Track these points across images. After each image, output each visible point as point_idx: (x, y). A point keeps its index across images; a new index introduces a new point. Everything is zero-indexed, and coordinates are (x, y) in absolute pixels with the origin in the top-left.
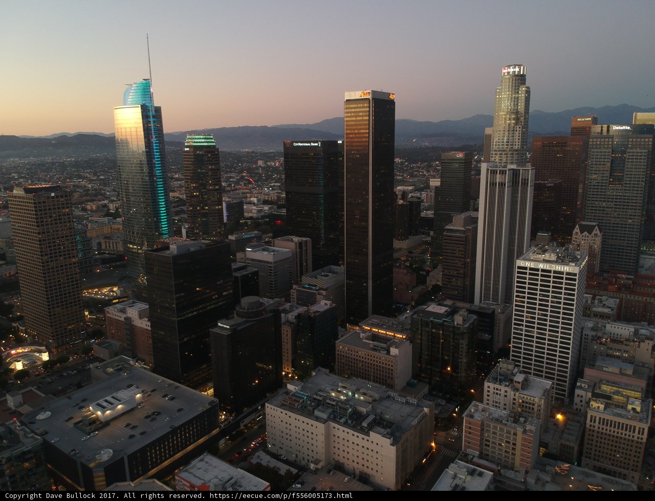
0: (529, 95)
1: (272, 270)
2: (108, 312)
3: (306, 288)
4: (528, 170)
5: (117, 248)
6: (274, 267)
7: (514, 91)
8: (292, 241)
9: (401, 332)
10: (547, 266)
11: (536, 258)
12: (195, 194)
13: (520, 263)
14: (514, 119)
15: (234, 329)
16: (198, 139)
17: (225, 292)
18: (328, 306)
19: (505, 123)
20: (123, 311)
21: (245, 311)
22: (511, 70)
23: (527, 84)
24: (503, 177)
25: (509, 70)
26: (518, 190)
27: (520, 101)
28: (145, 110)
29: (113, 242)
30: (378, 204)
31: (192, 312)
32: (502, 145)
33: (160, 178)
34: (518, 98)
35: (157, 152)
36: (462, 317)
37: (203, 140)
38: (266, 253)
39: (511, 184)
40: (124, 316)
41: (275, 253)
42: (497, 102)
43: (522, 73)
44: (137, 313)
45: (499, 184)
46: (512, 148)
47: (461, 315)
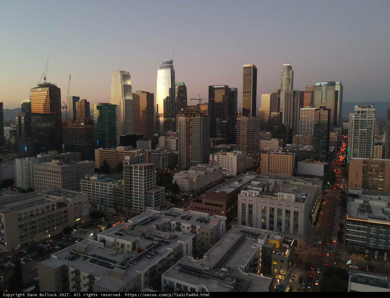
0: (293, 73)
7: (288, 72)
10: (309, 109)
14: (288, 81)
19: (285, 83)
22: (287, 64)
23: (292, 69)
27: (290, 75)
37: (182, 84)
43: (290, 66)
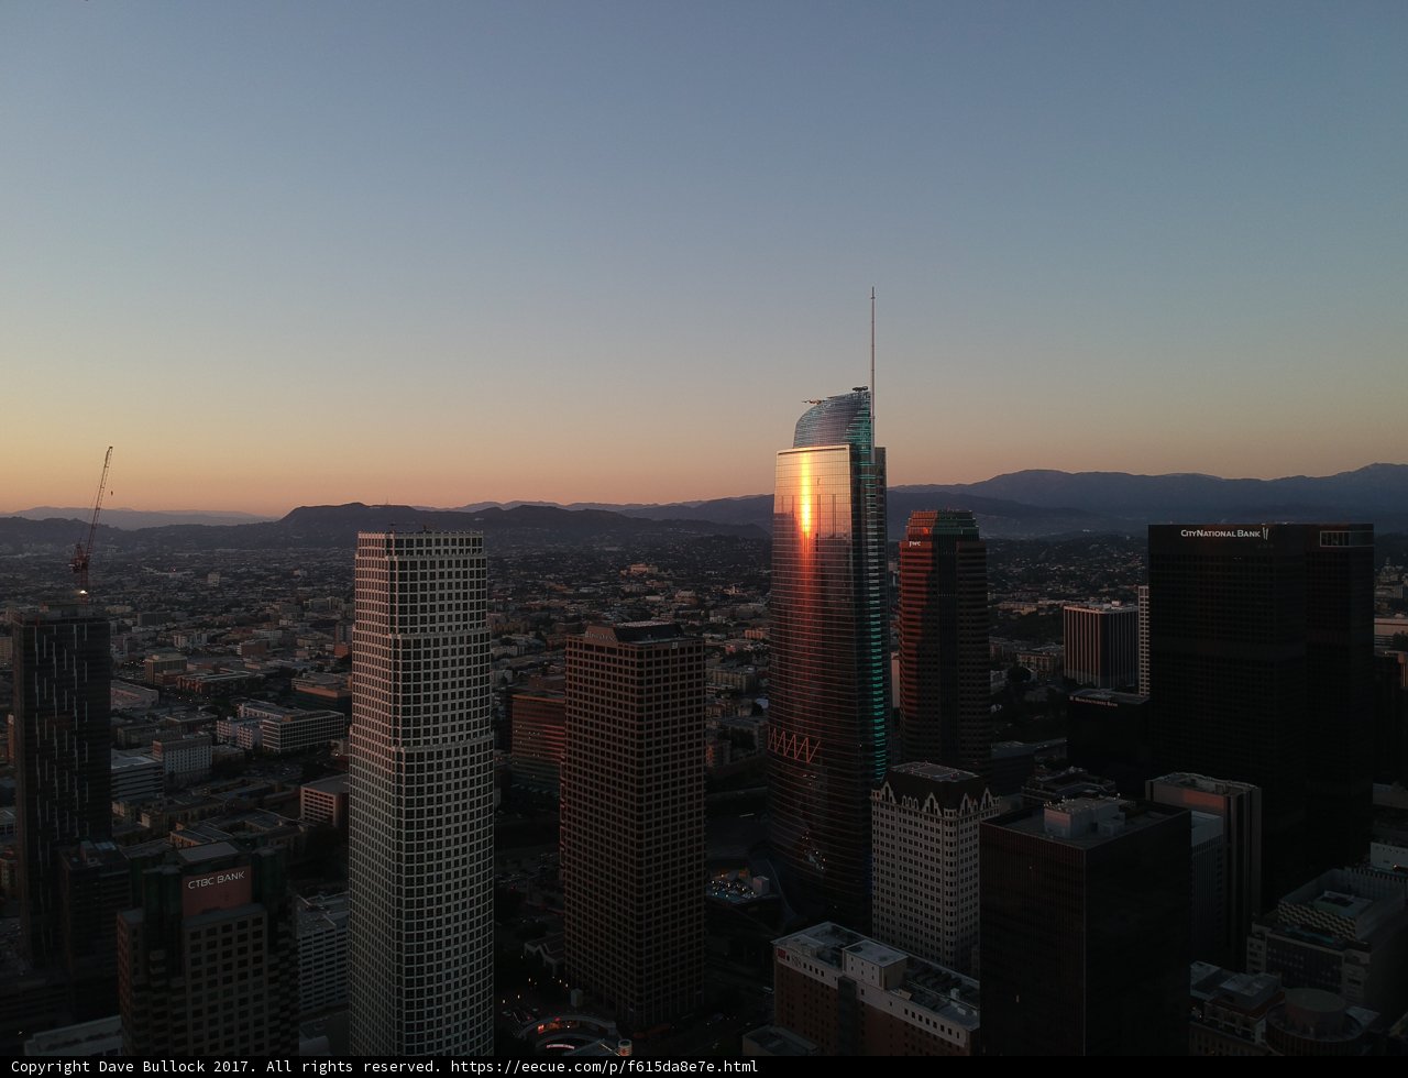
2: (782, 954)
3: (1301, 938)
20: (832, 959)
28: (856, 457)
33: (876, 612)
35: (874, 550)
37: (955, 525)
44: (876, 973)
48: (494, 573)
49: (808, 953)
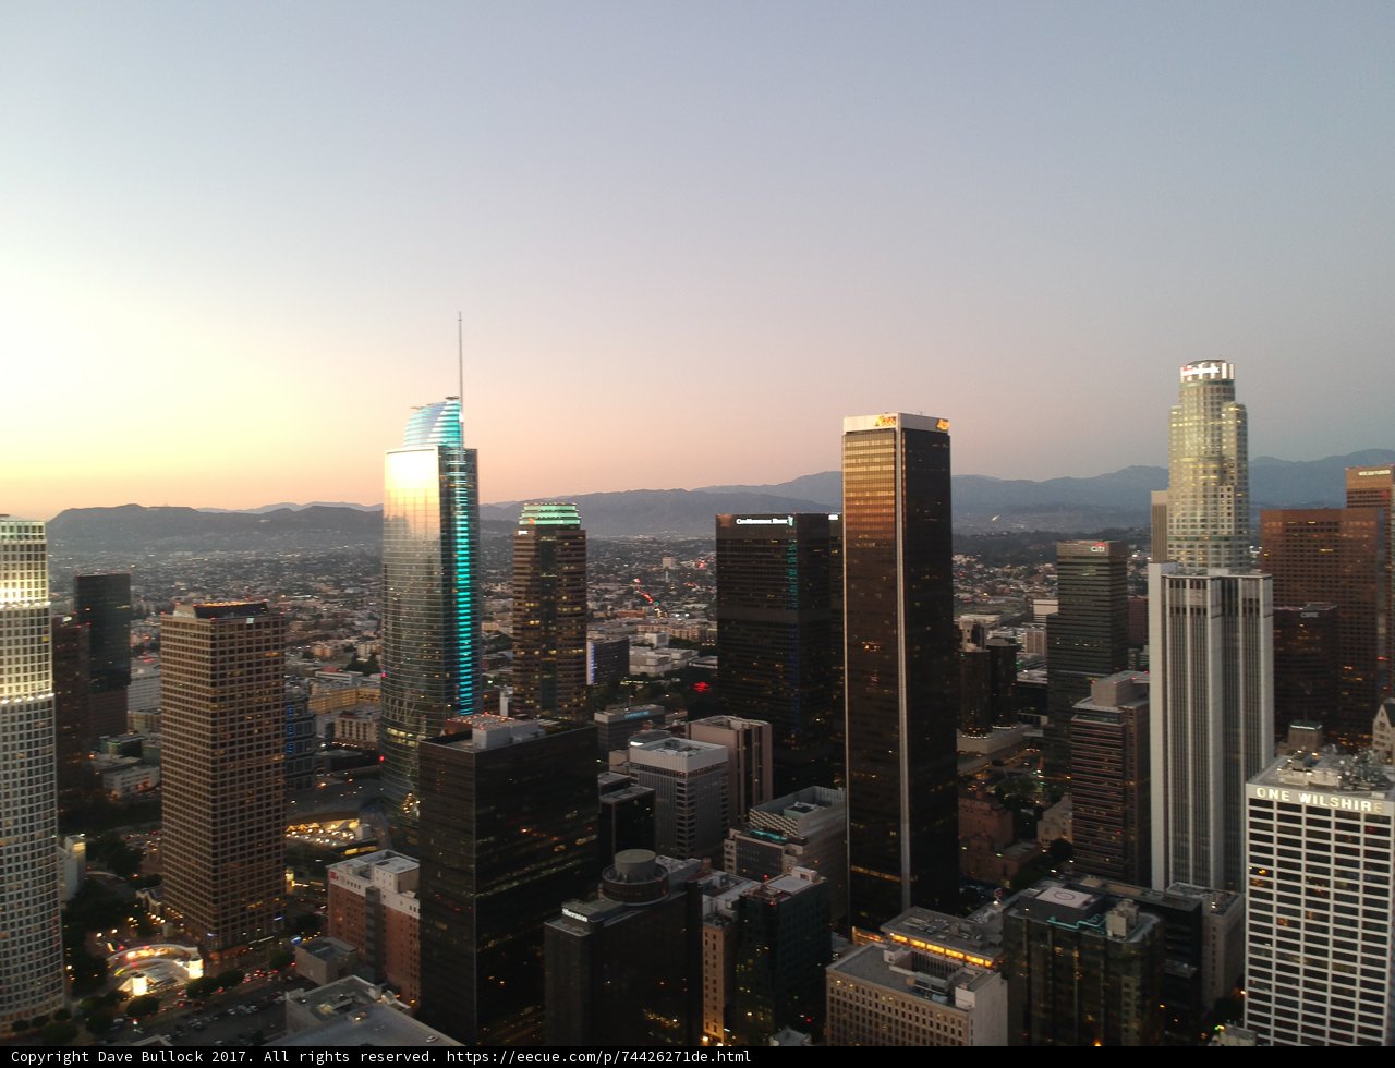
0: (1245, 422)
1: (682, 792)
2: (333, 875)
3: (758, 837)
4: (1257, 579)
5: (365, 736)
6: (689, 785)
7: (1209, 413)
8: (729, 726)
9: (981, 950)
10: (1319, 800)
11: (1292, 780)
12: (532, 622)
13: (1256, 791)
14: (1215, 472)
15: (596, 925)
16: (546, 511)
17: (582, 838)
18: (809, 883)
19: (1195, 479)
20: (364, 874)
21: (622, 883)
22: (1201, 371)
24: (1201, 595)
25: (1195, 371)
26: (1236, 623)
27: (1224, 434)
28: (444, 454)
29: (358, 724)
30: (918, 648)
31: (510, 881)
32: (1193, 527)
33: (465, 590)
34: (1219, 428)
35: (463, 537)
36: (1124, 919)
37: (556, 515)
38: (671, 752)
39: (1219, 611)
40: (365, 884)
41: (691, 752)
42: (1174, 437)
43: (1224, 377)
44: (392, 880)
45: (1192, 610)
46: (1215, 533)
47: (1121, 914)
48: (266, 575)
49: (351, 871)
